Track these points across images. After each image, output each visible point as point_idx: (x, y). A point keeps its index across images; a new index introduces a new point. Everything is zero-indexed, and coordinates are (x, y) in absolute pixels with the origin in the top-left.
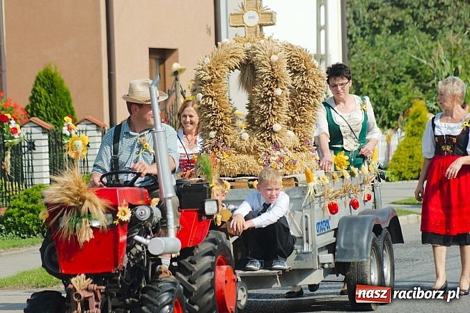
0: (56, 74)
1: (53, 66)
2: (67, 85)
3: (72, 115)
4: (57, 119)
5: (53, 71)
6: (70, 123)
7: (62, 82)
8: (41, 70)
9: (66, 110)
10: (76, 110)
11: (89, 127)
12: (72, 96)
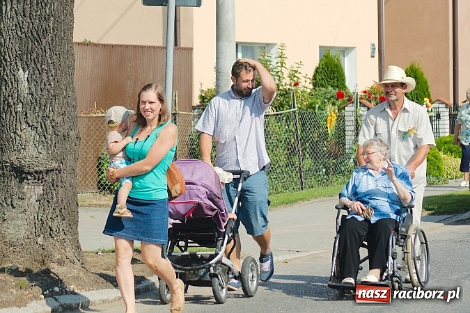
0: (418, 69)
1: (416, 63)
2: (425, 76)
3: (429, 97)
4: (418, 100)
5: (417, 67)
6: (428, 102)
7: (422, 74)
8: (409, 66)
9: (424, 94)
10: (431, 93)
11: (440, 106)
12: (429, 84)
